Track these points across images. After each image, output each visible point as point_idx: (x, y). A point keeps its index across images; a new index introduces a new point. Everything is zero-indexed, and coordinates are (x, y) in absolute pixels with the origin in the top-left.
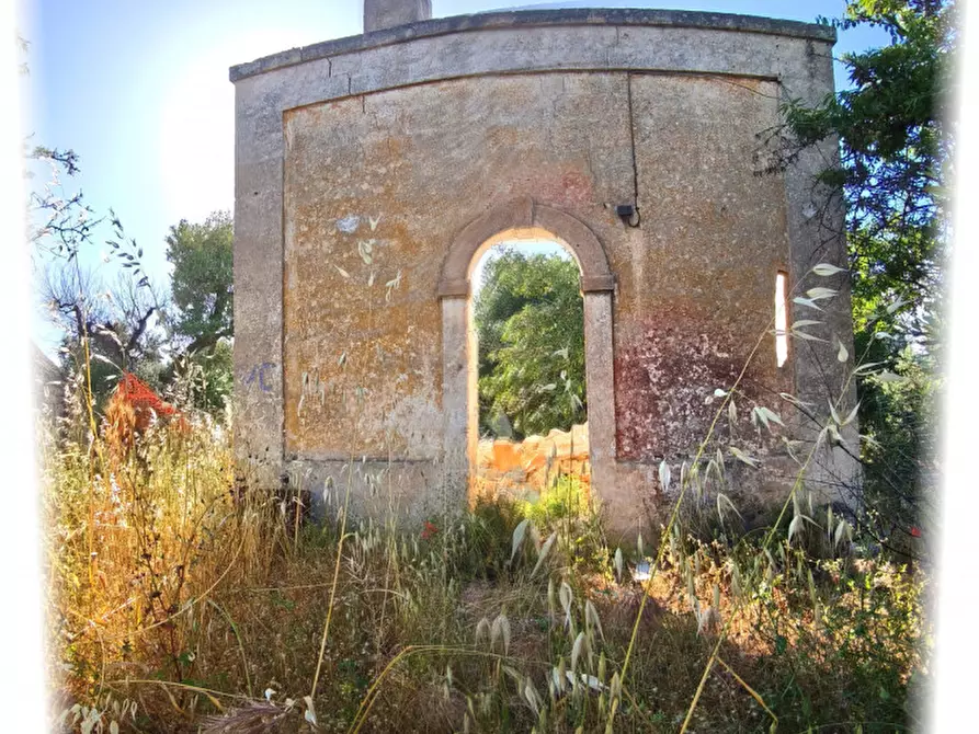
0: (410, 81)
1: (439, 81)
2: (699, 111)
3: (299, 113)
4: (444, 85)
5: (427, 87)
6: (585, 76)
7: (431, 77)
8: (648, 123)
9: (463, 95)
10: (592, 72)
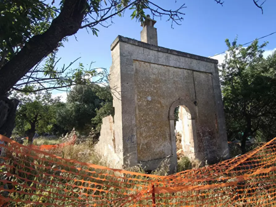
0: (160, 63)
1: (165, 65)
2: (202, 81)
3: (136, 61)
4: (165, 67)
5: (162, 66)
6: (187, 70)
7: (163, 64)
8: (196, 82)
9: (169, 71)
10: (188, 69)
